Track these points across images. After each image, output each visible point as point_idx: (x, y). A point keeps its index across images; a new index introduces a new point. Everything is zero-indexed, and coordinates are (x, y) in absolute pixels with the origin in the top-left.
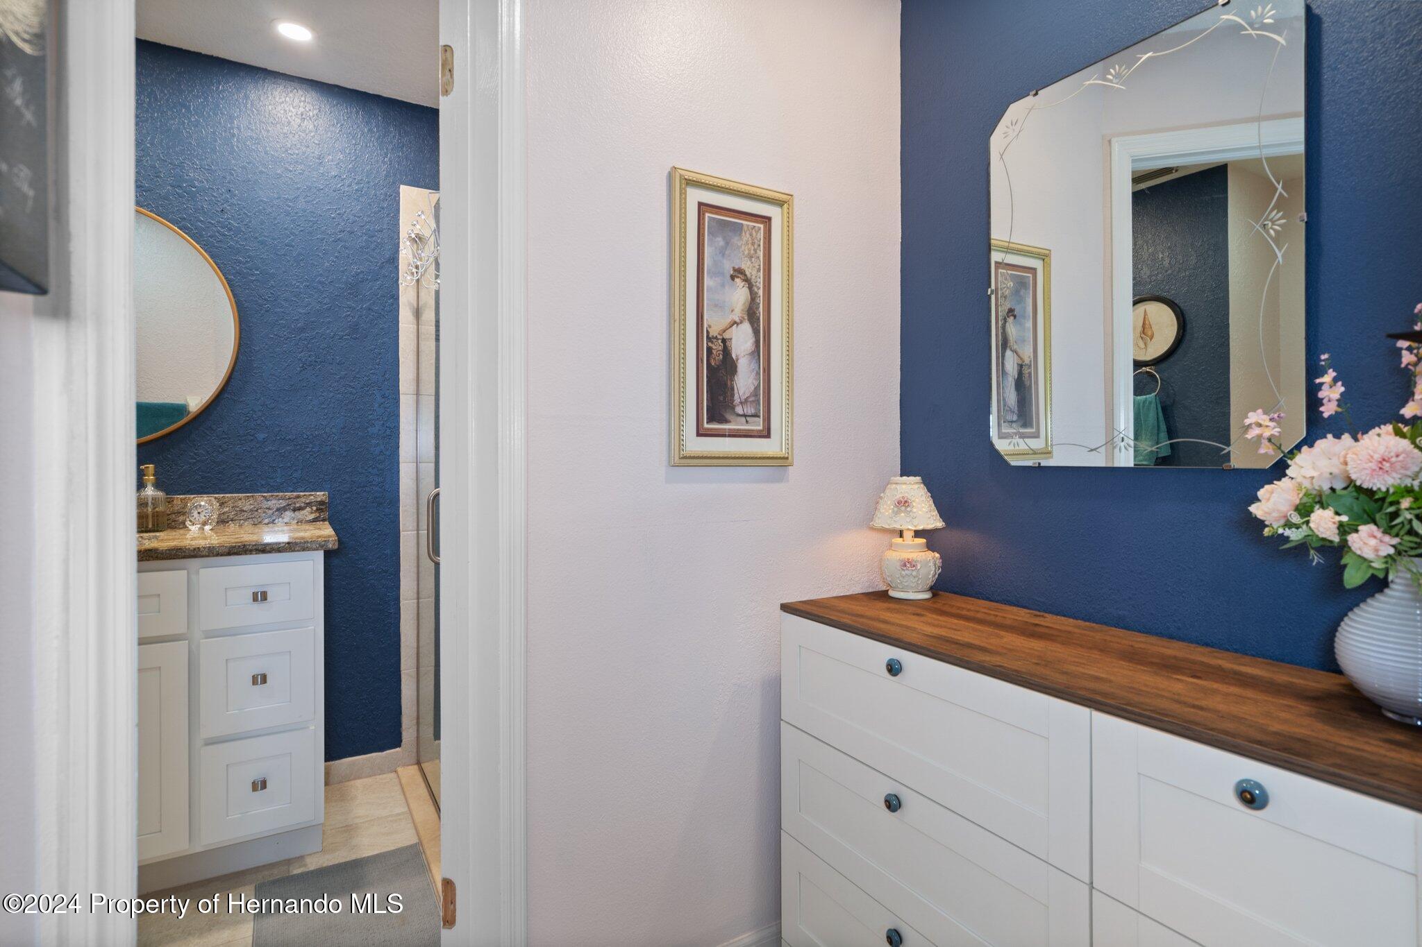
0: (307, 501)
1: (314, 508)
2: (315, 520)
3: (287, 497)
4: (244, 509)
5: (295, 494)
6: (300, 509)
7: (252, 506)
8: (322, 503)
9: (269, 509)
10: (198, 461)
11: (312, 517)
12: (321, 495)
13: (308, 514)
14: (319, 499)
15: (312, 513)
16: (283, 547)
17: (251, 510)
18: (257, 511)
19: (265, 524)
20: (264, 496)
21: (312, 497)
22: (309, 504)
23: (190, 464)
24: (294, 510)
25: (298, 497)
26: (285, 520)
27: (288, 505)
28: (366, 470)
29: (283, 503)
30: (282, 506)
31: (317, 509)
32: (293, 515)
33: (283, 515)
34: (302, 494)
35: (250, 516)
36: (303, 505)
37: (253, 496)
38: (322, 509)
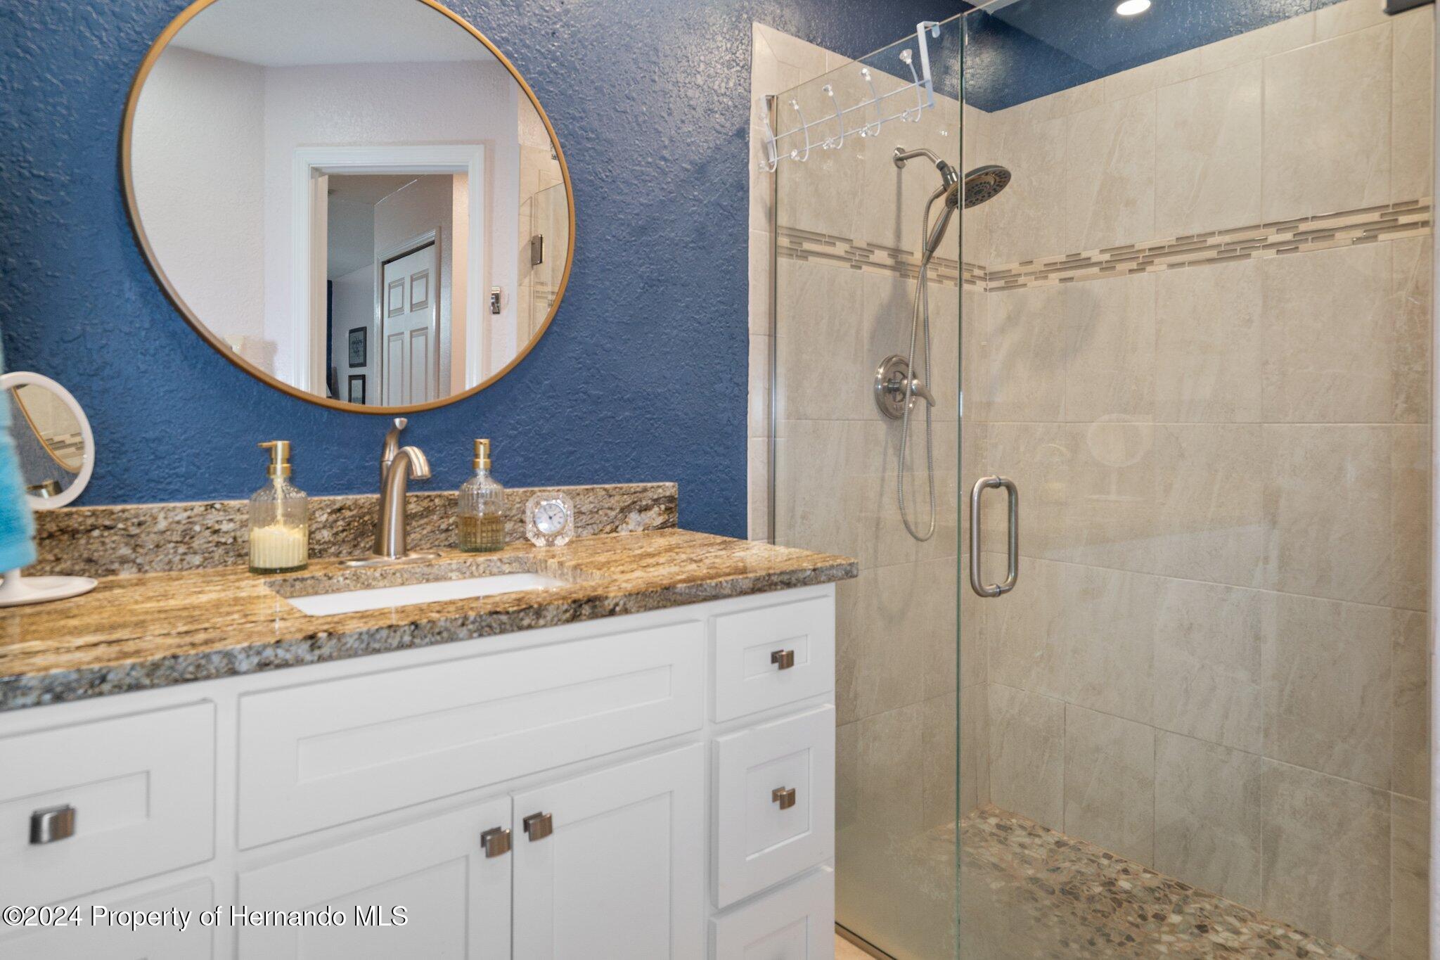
0: (655, 497)
1: (663, 507)
2: (663, 526)
3: (633, 490)
4: (583, 509)
5: (642, 485)
6: (647, 508)
7: (592, 506)
8: (671, 499)
9: (611, 509)
10: (520, 433)
11: (660, 520)
12: (669, 488)
13: (655, 517)
14: (668, 494)
15: (660, 515)
16: (809, 576)
17: (591, 512)
18: (597, 512)
19: (607, 533)
20: (605, 490)
21: (660, 490)
22: (656, 501)
23: (511, 437)
24: (641, 510)
25: (645, 490)
26: (631, 527)
27: (634, 503)
28: (711, 448)
29: (628, 500)
30: (626, 504)
31: (666, 509)
32: (639, 519)
33: (627, 520)
34: (649, 485)
35: (590, 522)
36: (650, 502)
37: (593, 489)
38: (671, 508)
